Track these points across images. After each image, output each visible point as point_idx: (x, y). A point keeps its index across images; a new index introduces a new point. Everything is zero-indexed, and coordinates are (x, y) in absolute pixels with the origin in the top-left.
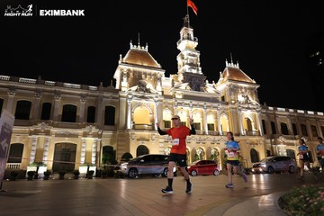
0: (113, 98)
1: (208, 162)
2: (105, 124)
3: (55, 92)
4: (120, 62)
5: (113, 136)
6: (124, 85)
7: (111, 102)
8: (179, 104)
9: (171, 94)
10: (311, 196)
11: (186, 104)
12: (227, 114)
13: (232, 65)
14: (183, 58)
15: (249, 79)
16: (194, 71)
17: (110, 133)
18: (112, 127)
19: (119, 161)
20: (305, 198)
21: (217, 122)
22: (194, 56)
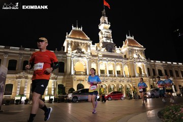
0: (63, 57)
1: (117, 92)
2: (59, 72)
3: (30, 54)
4: (66, 37)
5: (63, 79)
6: (69, 50)
7: (62, 59)
8: (100, 59)
9: (96, 54)
10: (176, 110)
11: (104, 60)
12: (128, 65)
13: (130, 37)
14: (102, 34)
15: (140, 45)
16: (109, 41)
17: (62, 77)
18: (63, 74)
19: (67, 93)
20: (173, 112)
21: (122, 69)
22: (108, 32)
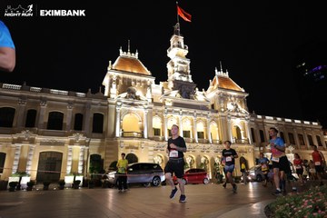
0: (102, 105)
1: (198, 170)
2: (93, 132)
3: (41, 98)
4: (109, 69)
5: (101, 144)
6: (113, 92)
7: (100, 110)
8: (169, 111)
9: (161, 101)
11: (176, 112)
12: (217, 122)
13: (221, 74)
14: (173, 66)
15: (238, 88)
16: (184, 79)
17: (98, 141)
18: (101, 135)
19: (107, 170)
20: (290, 206)
21: (206, 130)
22: (184, 63)
